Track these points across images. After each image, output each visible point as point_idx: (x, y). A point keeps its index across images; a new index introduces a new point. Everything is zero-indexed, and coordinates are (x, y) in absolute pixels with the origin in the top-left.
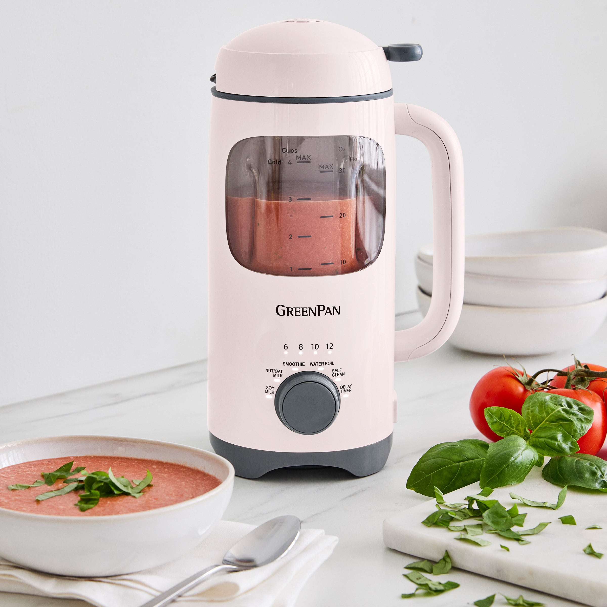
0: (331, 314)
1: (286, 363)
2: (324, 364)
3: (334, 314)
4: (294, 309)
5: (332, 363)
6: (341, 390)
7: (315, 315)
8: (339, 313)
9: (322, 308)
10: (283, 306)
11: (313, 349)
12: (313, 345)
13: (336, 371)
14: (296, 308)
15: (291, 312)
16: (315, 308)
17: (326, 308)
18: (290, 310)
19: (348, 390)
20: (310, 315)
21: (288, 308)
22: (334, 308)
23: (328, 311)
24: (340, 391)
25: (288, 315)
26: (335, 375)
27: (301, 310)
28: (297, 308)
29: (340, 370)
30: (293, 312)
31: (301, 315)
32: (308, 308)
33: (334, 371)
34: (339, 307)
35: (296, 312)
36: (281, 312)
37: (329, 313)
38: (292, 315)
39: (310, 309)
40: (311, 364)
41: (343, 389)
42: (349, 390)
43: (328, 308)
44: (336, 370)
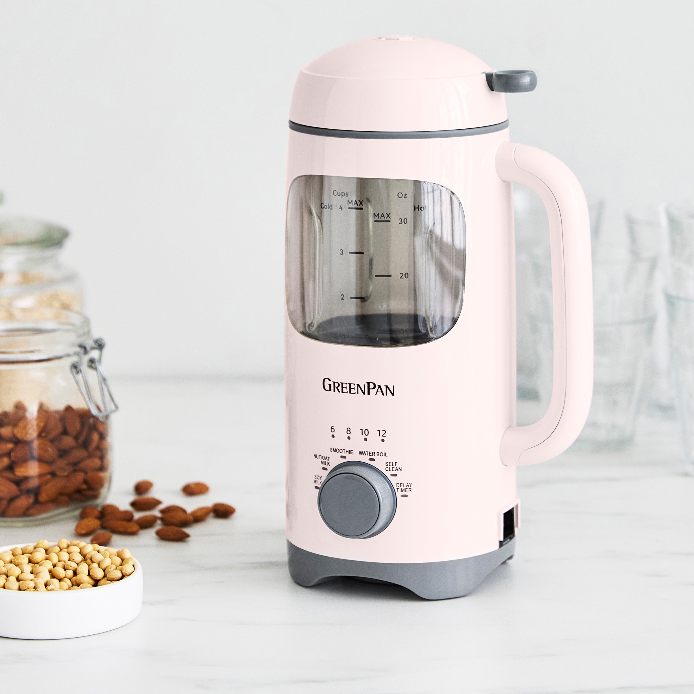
0: (383, 395)
1: (333, 449)
2: (376, 454)
3: (386, 395)
4: (341, 384)
5: (385, 454)
6: (398, 489)
7: (364, 393)
8: (393, 394)
9: (372, 386)
10: (330, 380)
11: (362, 435)
12: (362, 430)
13: (390, 465)
14: (342, 384)
15: (337, 388)
16: (364, 385)
17: (377, 387)
18: (337, 385)
19: (406, 489)
20: (358, 393)
21: (334, 383)
22: (387, 387)
23: (379, 390)
24: (396, 490)
25: (334, 391)
26: (388, 469)
27: (348, 386)
28: (344, 384)
29: (396, 464)
30: (340, 388)
31: (349, 392)
32: (356, 385)
33: (388, 464)
34: (393, 386)
35: (342, 388)
36: (327, 387)
37: (381, 393)
38: (339, 392)
39: (358, 385)
40: (361, 453)
41: (399, 487)
42: (408, 489)
43: (380, 387)
44: (390, 463)
